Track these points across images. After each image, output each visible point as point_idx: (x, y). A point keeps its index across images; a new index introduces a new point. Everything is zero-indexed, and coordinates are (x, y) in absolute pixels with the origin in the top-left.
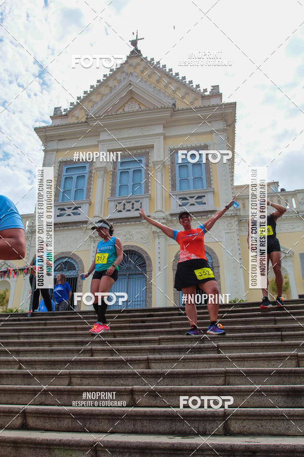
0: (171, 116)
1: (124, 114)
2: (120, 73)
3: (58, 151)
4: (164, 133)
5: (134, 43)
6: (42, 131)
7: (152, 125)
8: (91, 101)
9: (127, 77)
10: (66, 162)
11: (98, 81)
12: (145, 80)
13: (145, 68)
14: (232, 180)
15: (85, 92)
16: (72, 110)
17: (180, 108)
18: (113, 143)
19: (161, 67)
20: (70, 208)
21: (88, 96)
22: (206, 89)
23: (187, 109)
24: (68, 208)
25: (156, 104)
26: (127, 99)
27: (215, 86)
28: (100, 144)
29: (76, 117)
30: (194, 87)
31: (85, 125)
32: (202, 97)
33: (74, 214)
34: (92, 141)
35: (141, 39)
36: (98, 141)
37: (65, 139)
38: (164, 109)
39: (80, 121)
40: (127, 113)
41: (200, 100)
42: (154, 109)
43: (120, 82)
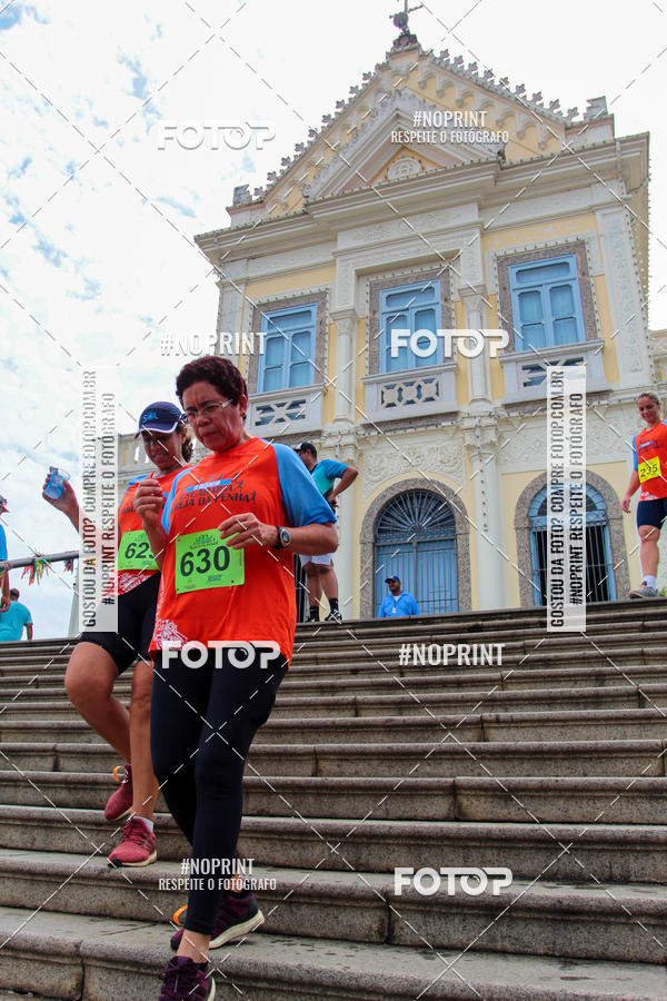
0: (496, 182)
1: (389, 185)
2: (372, 94)
3: (247, 282)
4: (482, 224)
5: (401, 20)
6: (212, 242)
7: (452, 206)
8: (311, 164)
9: (389, 102)
10: (266, 306)
11: (326, 118)
12: (431, 103)
13: (430, 76)
14: (645, 319)
15: (299, 147)
16: (272, 188)
17: (516, 160)
18: (367, 256)
19: (466, 68)
20: (283, 405)
21: (305, 155)
22: (576, 108)
23: (532, 161)
24: (279, 406)
25: (459, 157)
26: (394, 152)
27: (594, 100)
28: (338, 260)
29: (282, 205)
30: (547, 106)
31: (303, 220)
32: (567, 129)
33: (291, 417)
34: (320, 255)
35: (416, 8)
36: (334, 253)
37: (260, 256)
38: (478, 165)
39: (292, 213)
40: (393, 185)
41: (561, 135)
42: (456, 169)
43: (374, 113)
